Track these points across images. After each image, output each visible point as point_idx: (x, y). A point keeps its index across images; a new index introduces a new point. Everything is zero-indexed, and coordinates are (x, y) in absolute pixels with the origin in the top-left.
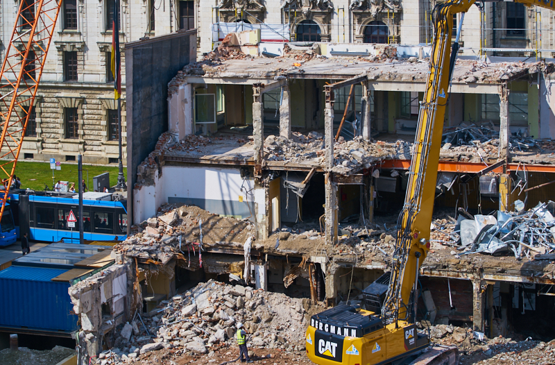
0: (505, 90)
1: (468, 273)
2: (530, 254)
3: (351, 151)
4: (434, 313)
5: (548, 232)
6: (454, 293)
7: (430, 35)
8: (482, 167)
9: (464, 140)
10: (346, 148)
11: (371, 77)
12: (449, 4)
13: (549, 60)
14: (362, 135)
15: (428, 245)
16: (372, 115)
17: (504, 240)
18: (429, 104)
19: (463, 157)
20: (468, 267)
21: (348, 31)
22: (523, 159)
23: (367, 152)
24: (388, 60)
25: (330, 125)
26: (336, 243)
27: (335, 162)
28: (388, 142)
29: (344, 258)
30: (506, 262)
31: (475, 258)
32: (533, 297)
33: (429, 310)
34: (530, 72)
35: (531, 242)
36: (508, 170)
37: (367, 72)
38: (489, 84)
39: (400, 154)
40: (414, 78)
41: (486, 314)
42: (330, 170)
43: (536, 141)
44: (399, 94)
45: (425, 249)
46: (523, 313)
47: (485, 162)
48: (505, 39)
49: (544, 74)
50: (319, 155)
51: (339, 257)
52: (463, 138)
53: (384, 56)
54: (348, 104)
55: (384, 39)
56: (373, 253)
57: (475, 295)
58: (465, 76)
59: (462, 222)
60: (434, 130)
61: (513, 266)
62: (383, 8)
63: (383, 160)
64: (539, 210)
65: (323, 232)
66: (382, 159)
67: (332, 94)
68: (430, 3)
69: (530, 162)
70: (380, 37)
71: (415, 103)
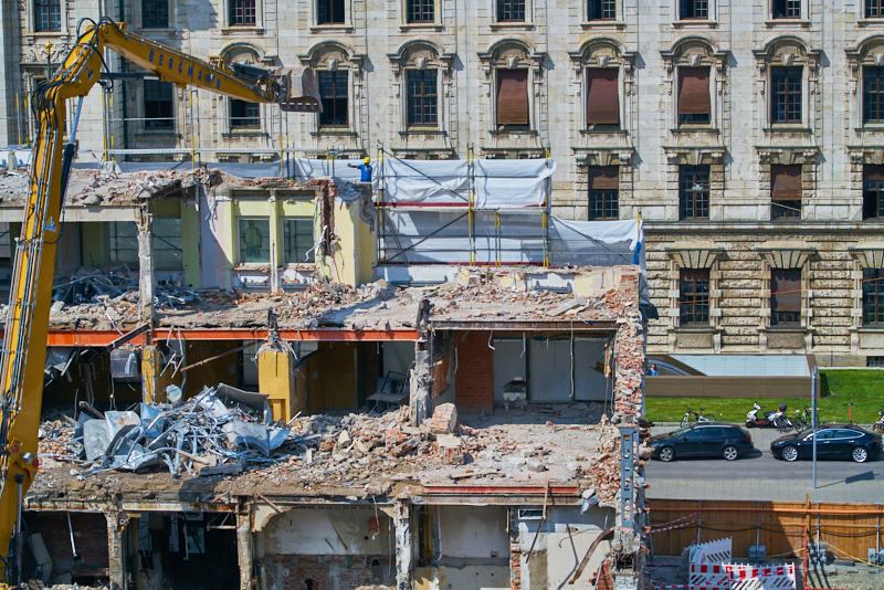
0: (146, 214)
1: (99, 502)
2: (193, 467)
4: (47, 569)
5: (219, 432)
6: (78, 534)
7: (24, 131)
8: (114, 336)
9: (84, 296)
12: (57, 84)
13: (213, 165)
15: (36, 463)
17: (152, 448)
18: (30, 241)
19: (83, 322)
20: (97, 492)
22: (176, 321)
30: (157, 481)
31: (108, 479)
32: (201, 532)
33: (40, 563)
34: (183, 185)
35: (195, 449)
36: (155, 339)
38: (120, 206)
40: (1, 200)
41: (129, 564)
43: (196, 292)
45: (31, 469)
46: (187, 558)
47: (119, 328)
48: (144, 134)
49: (205, 187)
52: (83, 292)
57: (111, 536)
58: (82, 195)
59: (85, 424)
60: (39, 283)
61: (168, 488)
64: (204, 398)
68: (22, 80)
69: (187, 325)
71: (5, 240)
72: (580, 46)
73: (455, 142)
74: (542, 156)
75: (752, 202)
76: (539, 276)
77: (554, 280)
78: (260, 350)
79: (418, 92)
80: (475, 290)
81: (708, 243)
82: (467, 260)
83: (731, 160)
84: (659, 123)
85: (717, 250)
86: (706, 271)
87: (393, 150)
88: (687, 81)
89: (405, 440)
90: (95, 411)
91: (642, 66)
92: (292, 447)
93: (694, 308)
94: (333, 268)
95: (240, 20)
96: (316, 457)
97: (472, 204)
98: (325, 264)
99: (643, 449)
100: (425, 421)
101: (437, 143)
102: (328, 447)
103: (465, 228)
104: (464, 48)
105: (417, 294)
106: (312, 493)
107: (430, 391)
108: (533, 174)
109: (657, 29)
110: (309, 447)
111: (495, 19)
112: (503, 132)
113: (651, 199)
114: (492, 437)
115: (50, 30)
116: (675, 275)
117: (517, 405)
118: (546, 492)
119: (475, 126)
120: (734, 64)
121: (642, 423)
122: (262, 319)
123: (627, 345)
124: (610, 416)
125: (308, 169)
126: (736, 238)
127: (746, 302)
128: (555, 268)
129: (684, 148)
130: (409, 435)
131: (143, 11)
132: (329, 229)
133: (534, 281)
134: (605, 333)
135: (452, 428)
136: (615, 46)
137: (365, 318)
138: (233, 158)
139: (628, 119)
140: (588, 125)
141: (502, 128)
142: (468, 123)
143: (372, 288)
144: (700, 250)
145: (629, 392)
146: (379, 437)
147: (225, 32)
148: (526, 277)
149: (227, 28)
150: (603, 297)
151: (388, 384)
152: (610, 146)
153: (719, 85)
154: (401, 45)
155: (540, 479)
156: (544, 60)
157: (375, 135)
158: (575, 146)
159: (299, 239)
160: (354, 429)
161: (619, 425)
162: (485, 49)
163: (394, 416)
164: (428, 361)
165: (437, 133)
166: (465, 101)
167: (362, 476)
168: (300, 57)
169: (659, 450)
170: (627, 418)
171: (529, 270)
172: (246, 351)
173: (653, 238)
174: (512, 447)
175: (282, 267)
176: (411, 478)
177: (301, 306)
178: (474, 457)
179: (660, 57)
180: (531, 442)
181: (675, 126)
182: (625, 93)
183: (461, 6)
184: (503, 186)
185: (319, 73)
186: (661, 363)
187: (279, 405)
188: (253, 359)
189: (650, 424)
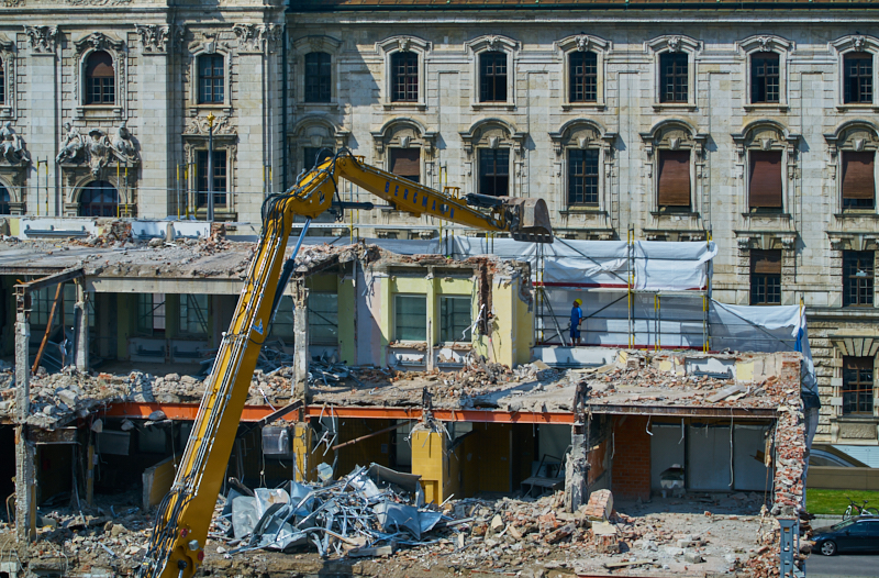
0: (302, 289)
2: (342, 548)
3: (58, 390)
5: (369, 513)
7: (184, 203)
8: (266, 411)
10: (50, 386)
11: (90, 271)
13: (371, 241)
14: (75, 363)
16: (91, 331)
17: (301, 527)
20: (244, 571)
21: (54, 197)
22: (330, 397)
23: (83, 392)
24: (117, 243)
25: (23, 349)
26: (33, 539)
27: (31, 409)
28: (117, 374)
29: (46, 563)
30: (305, 562)
31: (255, 558)
34: (341, 260)
35: (344, 530)
36: (308, 416)
37: (83, 263)
39: (137, 393)
40: (158, 271)
42: (23, 421)
43: (350, 369)
44: (135, 297)
47: (271, 404)
49: (362, 263)
50: (6, 397)
51: (37, 562)
53: (111, 236)
54: (52, 315)
55: (110, 211)
56: (93, 554)
58: (239, 268)
59: (234, 500)
61: (316, 569)
62: (110, 161)
63: (108, 404)
64: (356, 478)
65: (13, 521)
66: (107, 402)
67: (27, 298)
68: (184, 151)
69: (341, 402)
70: (104, 207)
71: (161, 311)
72: (743, 128)
73: (616, 223)
74: (704, 239)
76: (698, 360)
77: (714, 366)
78: (414, 429)
79: (580, 171)
80: (633, 374)
81: (873, 331)
82: (626, 342)
84: (822, 207)
86: (870, 359)
87: (554, 230)
88: (851, 165)
89: (559, 526)
90: (245, 488)
91: (806, 149)
92: (443, 530)
93: (857, 397)
94: (490, 348)
95: (402, 96)
96: (468, 541)
97: (632, 286)
98: (481, 344)
99: (803, 542)
100: (580, 507)
101: (597, 223)
102: (480, 531)
103: (625, 310)
104: (626, 128)
105: (574, 376)
107: (586, 476)
108: (694, 256)
109: (821, 112)
110: (461, 530)
111: (658, 100)
112: (664, 213)
113: (814, 285)
114: (648, 525)
115: (213, 102)
116: (838, 362)
117: (675, 493)
119: (636, 206)
121: (802, 515)
122: (417, 398)
123: (788, 433)
124: (770, 507)
125: (467, 247)
128: (715, 353)
129: (849, 234)
130: (563, 521)
131: (306, 86)
132: (486, 308)
133: (694, 365)
134: (766, 421)
135: (608, 515)
136: (778, 129)
137: (521, 399)
138: (392, 234)
139: (791, 202)
140: (751, 208)
141: (663, 209)
142: (629, 204)
143: (529, 369)
144: (864, 338)
145: (789, 482)
146: (533, 522)
147: (387, 108)
148: (685, 362)
149: (389, 103)
150: (764, 383)
151: (543, 468)
152: (773, 230)
154: (563, 124)
155: (697, 571)
156: (706, 142)
158: (737, 229)
159: (456, 317)
160: (507, 514)
161: (779, 516)
162: (648, 130)
163: (549, 502)
165: (598, 213)
166: (626, 181)
167: (514, 563)
168: (461, 134)
169: (820, 544)
170: (787, 509)
171: (689, 354)
172: (399, 430)
173: (816, 324)
174: (668, 537)
175: (438, 345)
176: (564, 565)
177: (456, 385)
178: (630, 546)
179: (823, 140)
180: (689, 532)
181: (838, 211)
182: (788, 176)
183: (623, 86)
184: (663, 268)
185: (480, 150)
186: (823, 453)
187: (432, 486)
188: (406, 439)
189: (812, 517)
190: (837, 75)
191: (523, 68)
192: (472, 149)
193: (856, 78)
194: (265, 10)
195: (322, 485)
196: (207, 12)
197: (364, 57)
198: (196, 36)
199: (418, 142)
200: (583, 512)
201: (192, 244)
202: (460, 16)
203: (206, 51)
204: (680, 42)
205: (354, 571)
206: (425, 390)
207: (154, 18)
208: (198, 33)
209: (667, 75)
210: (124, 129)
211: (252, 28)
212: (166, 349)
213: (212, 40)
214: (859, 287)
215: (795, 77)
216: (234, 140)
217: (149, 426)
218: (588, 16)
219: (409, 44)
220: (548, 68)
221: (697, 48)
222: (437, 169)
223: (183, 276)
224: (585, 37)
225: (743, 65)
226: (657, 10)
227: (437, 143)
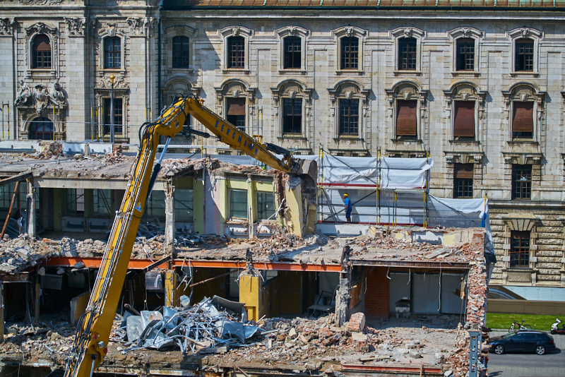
0: (171, 186)
1: (135, 368)
2: (195, 348)
3: (17, 249)
5: (213, 326)
7: (95, 131)
8: (148, 263)
10: (12, 246)
11: (36, 174)
13: (214, 156)
14: (27, 232)
16: (37, 212)
17: (170, 335)
20: (134, 362)
21: (13, 127)
22: (188, 255)
23: (32, 250)
24: (54, 157)
26: (2, 342)
28: (54, 239)
29: (11, 356)
30: (172, 356)
31: (141, 354)
34: (195, 169)
35: (197, 337)
36: (174, 266)
37: (32, 169)
39: (67, 251)
40: (79, 175)
43: (201, 237)
44: (65, 191)
45: (102, 353)
47: (151, 258)
49: (209, 170)
51: (5, 356)
54: (13, 201)
55: (49, 136)
56: (40, 351)
59: (128, 318)
61: (179, 361)
62: (48, 104)
64: (204, 305)
66: (48, 257)
68: (95, 99)
69: (195, 258)
70: (45, 134)
71: (81, 200)
72: (451, 86)
73: (369, 146)
74: (425, 156)
75: (558, 189)
76: (420, 233)
77: (430, 236)
78: (241, 274)
79: (347, 113)
80: (379, 241)
81: (530, 215)
82: (375, 221)
83: (546, 162)
84: (500, 137)
85: (535, 219)
86: (528, 233)
87: (329, 150)
88: (518, 111)
89: (331, 335)
91: (490, 100)
92: (259, 337)
93: (519, 256)
95: (234, 65)
96: (274, 344)
97: (379, 186)
99: (484, 346)
100: (345, 324)
101: (357, 146)
102: (282, 338)
103: (374, 201)
104: (376, 86)
105: (342, 242)
106: (271, 367)
107: (348, 304)
108: (418, 167)
109: (500, 77)
110: (270, 337)
111: (397, 68)
112: (400, 140)
113: (493, 186)
114: (387, 335)
115: (114, 67)
116: (509, 235)
117: (404, 315)
118: (421, 371)
119: (382, 136)
120: (549, 101)
121: (484, 329)
122: (243, 255)
123: (475, 279)
124: (463, 324)
126: (547, 212)
127: (553, 253)
128: (430, 228)
129: (516, 154)
130: (334, 332)
131: (173, 58)
133: (417, 236)
134: (462, 271)
135: (362, 329)
136: (473, 87)
137: (308, 256)
138: (228, 152)
139: (480, 134)
140: (455, 137)
141: (400, 137)
142: (378, 134)
143: (313, 237)
144: (524, 219)
145: (476, 309)
146: (315, 333)
147: (225, 72)
148: (412, 233)
149: (226, 69)
150: (461, 247)
151: (322, 299)
152: (469, 151)
153: (539, 114)
154: (336, 83)
155: (417, 363)
156: (427, 95)
157: (318, 140)
158: (446, 150)
160: (299, 327)
161: (469, 330)
162: (390, 87)
163: (325, 320)
164: (348, 285)
165: (358, 139)
166: (376, 120)
167: (303, 357)
168: (272, 89)
169: (494, 347)
170: (474, 326)
171: (414, 229)
172: (232, 275)
173: (494, 210)
174: (400, 342)
175: (257, 222)
176: (334, 359)
177: (268, 247)
178: (375, 347)
179: (502, 95)
180: (412, 339)
181: (510, 139)
182: (478, 118)
183: (375, 59)
184: (399, 175)
185: (284, 99)
186: (497, 291)
187: (252, 310)
188: (236, 281)
189: (489, 330)
190: (511, 53)
191: (312, 47)
192: (279, 98)
193: (523, 56)
194: (147, 9)
195: (183, 309)
196: (110, 10)
197: (210, 39)
198: (103, 25)
199: (244, 94)
200: (346, 326)
201: (101, 158)
202: (271, 14)
203: (109, 35)
204: (412, 31)
205: (203, 362)
206: (248, 250)
207: (76, 13)
208: (104, 23)
209: (403, 52)
210: (57, 84)
211: (139, 20)
212: (84, 224)
213: (113, 28)
214: (522, 187)
215: (484, 54)
216: (127, 92)
217: (74, 272)
218: (353, 14)
219: (239, 31)
220: (327, 47)
221: (423, 35)
222: (256, 111)
223: (95, 178)
224: (351, 27)
225: (452, 46)
226: (397, 11)
227: (257, 95)
